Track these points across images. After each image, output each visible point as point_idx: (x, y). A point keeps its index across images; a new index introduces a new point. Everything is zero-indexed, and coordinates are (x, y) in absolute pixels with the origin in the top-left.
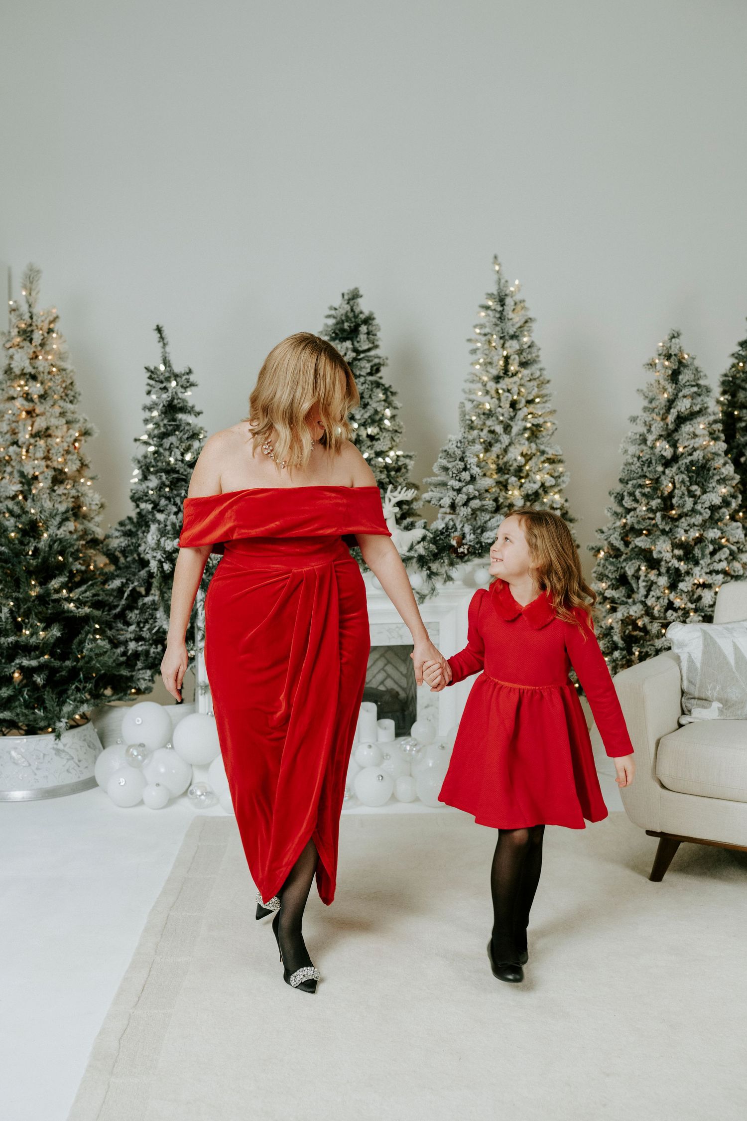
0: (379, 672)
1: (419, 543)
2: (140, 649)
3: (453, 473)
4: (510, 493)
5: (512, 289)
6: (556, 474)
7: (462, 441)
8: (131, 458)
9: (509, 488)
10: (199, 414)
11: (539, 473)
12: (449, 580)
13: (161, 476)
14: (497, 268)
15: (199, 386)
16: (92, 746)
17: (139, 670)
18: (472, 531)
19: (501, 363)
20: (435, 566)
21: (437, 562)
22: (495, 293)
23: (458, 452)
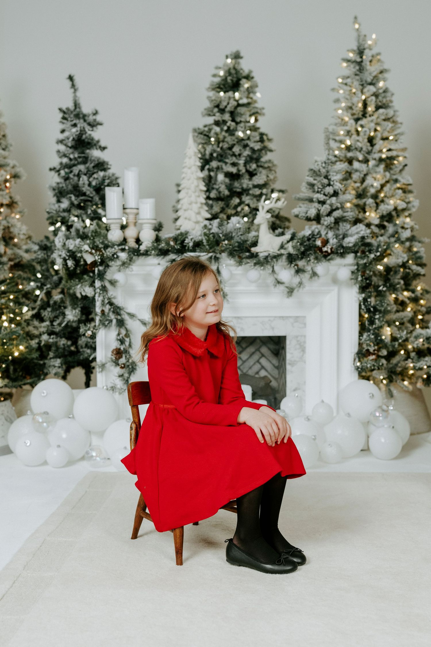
0: (255, 364)
1: (288, 242)
2: (51, 340)
3: (318, 188)
4: (367, 214)
5: (370, 42)
6: (407, 200)
7: (327, 162)
8: (47, 186)
9: (367, 210)
10: (103, 149)
11: (392, 198)
12: (314, 276)
13: (70, 197)
14: (357, 26)
15: (104, 125)
16: (9, 420)
17: (51, 358)
18: (335, 236)
19: (360, 105)
20: (301, 263)
21: (304, 260)
22: (355, 48)
23: (323, 171)
